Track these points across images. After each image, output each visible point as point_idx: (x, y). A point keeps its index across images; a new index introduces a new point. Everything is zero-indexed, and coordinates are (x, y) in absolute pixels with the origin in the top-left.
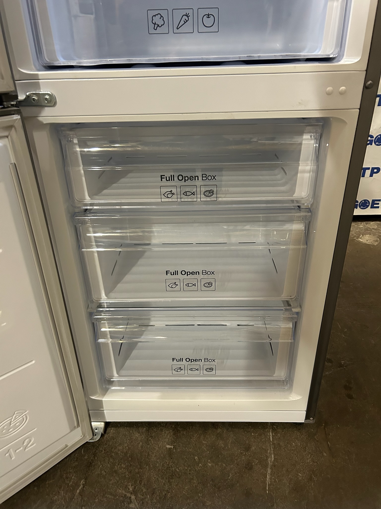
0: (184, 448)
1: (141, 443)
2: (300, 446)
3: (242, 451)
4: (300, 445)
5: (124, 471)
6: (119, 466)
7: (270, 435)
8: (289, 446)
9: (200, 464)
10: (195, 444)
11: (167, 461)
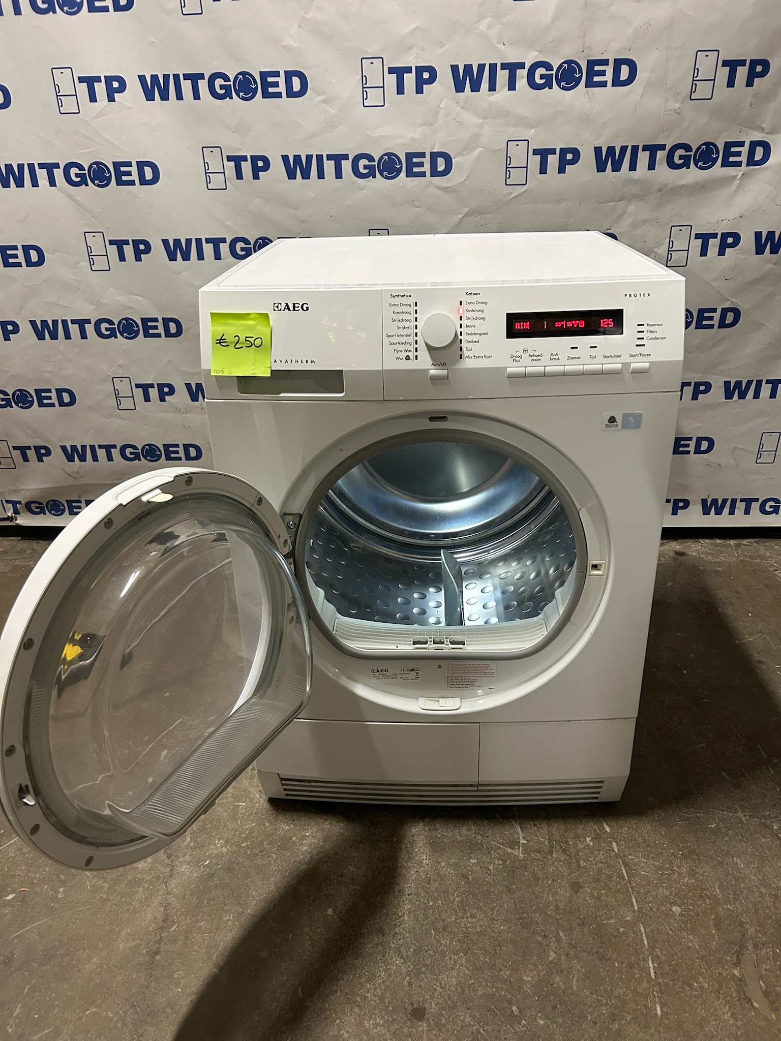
0: (489, 989)
1: (408, 978)
2: (709, 989)
3: (600, 998)
4: (708, 986)
5: (383, 1032)
6: (371, 1022)
7: (650, 967)
8: (687, 988)
9: (524, 1022)
10: (510, 983)
11: (460, 1014)
